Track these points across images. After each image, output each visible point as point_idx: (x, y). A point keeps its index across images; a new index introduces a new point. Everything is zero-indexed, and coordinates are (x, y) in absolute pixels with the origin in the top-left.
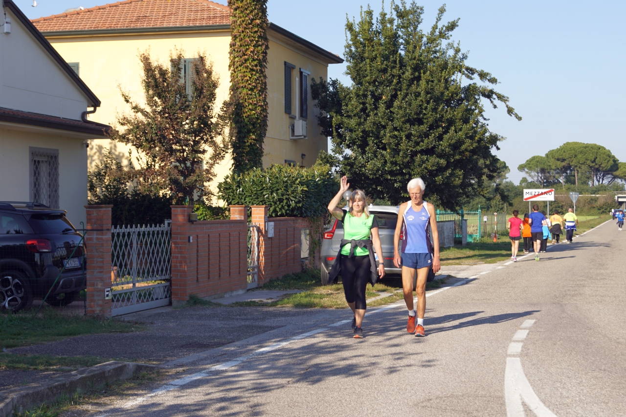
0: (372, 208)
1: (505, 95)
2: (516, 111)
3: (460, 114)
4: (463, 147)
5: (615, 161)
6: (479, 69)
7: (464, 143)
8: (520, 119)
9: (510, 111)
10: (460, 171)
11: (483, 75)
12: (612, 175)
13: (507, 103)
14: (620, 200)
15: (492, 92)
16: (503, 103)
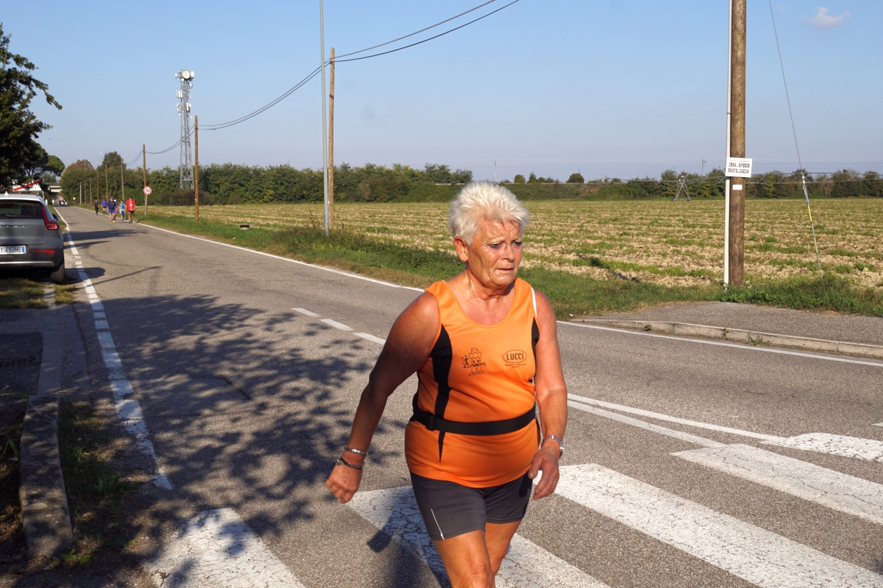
0: (8, 197)
1: (44, 82)
2: (56, 99)
3: (7, 100)
4: (12, 134)
5: (45, 154)
6: (14, 53)
7: (11, 130)
8: (60, 107)
9: (50, 99)
10: (6, 159)
11: (19, 60)
12: (42, 167)
13: (47, 91)
14: (52, 191)
15: (30, 79)
16: (42, 91)
